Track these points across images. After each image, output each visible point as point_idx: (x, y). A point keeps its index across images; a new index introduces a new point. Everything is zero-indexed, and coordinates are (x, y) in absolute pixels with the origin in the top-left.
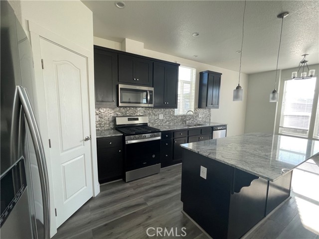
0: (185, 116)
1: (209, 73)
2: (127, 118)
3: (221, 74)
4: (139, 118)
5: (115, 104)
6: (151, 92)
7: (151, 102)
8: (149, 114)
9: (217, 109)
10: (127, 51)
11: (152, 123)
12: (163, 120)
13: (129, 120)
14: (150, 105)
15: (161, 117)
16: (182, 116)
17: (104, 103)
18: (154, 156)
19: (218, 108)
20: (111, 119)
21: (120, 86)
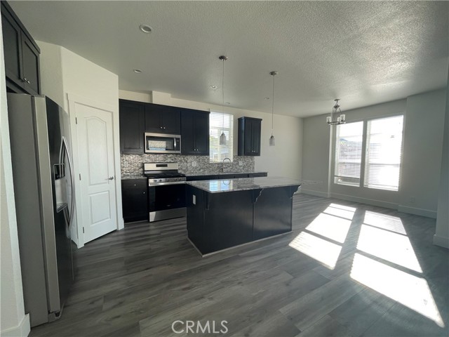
0: (222, 164)
1: (246, 118)
2: (155, 164)
3: (261, 120)
4: (168, 164)
5: (142, 150)
6: (177, 139)
7: (177, 148)
8: (181, 161)
9: (258, 157)
10: (154, 102)
11: (184, 171)
12: (196, 168)
13: (157, 166)
14: (177, 152)
15: (194, 164)
16: (218, 164)
17: (132, 150)
18: (178, 199)
19: (259, 155)
20: (140, 165)
21: (146, 134)
